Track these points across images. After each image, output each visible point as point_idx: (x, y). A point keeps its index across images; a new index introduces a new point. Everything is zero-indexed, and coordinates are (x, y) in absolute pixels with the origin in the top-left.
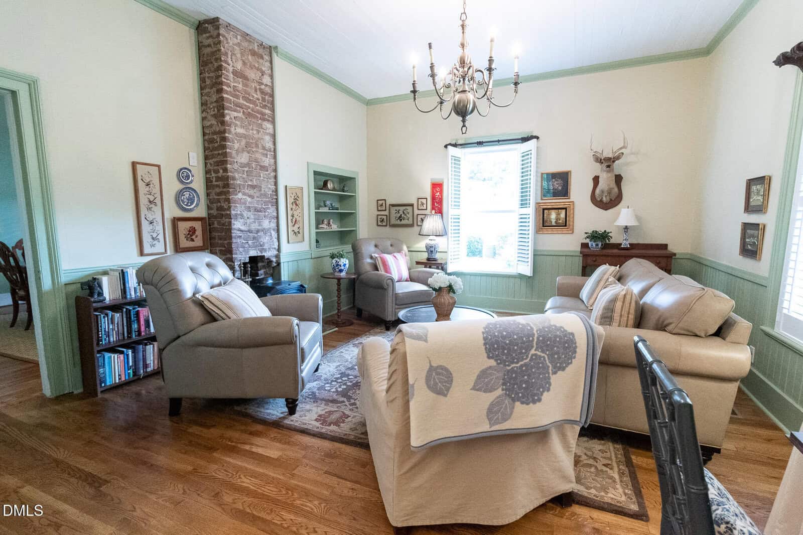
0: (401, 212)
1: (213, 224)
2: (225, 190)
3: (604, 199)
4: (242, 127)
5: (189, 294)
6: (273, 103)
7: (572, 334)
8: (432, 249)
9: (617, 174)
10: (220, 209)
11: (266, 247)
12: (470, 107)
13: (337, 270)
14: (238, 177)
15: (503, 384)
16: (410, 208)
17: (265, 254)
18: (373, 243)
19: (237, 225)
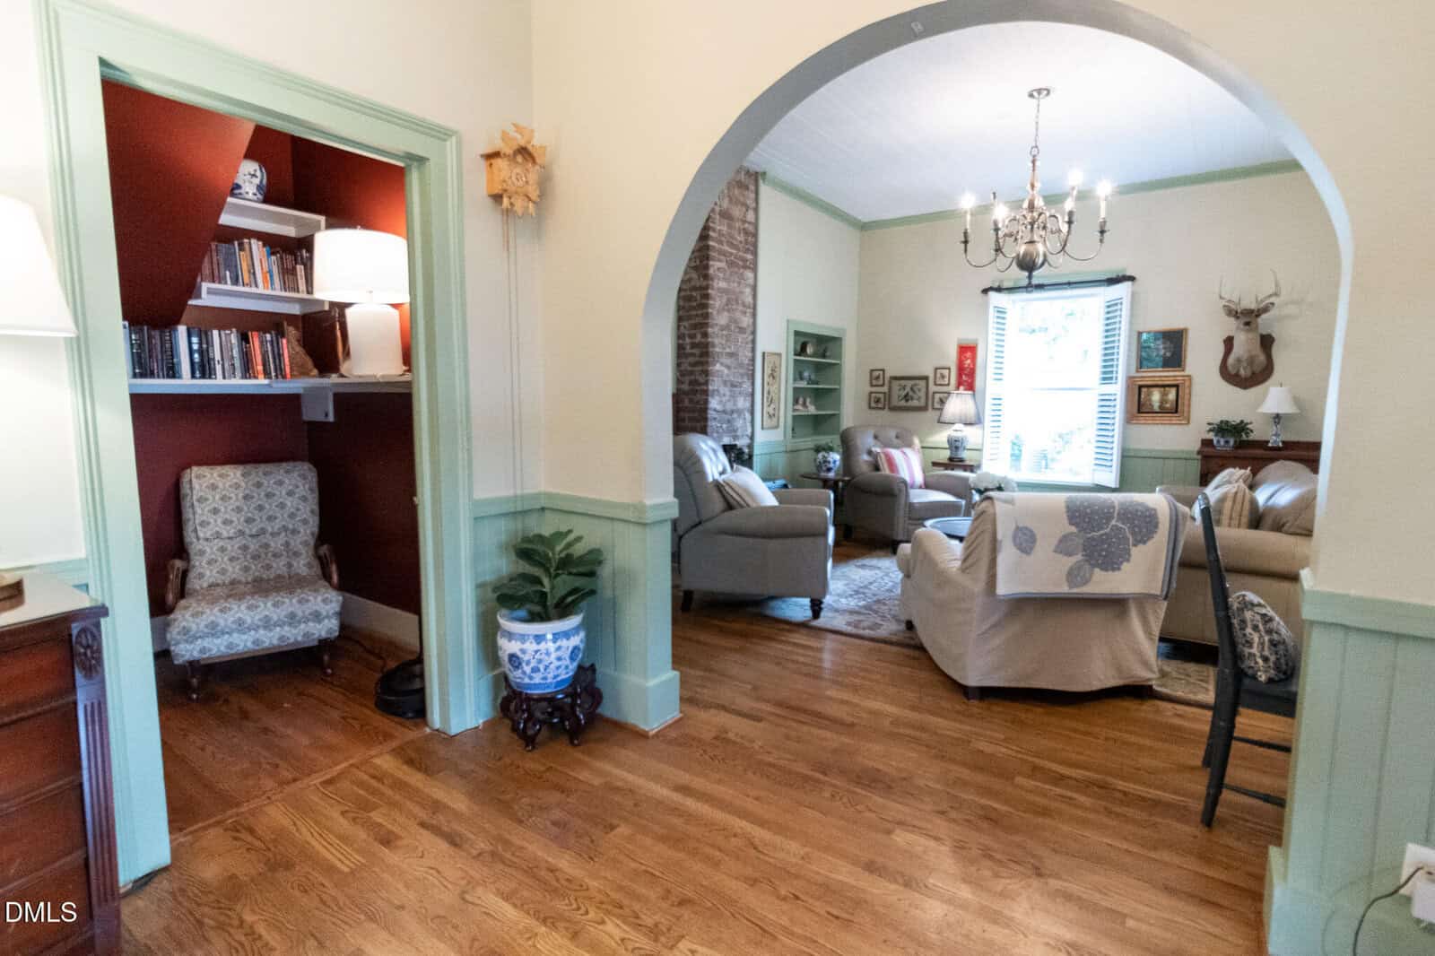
0: (908, 389)
1: (682, 401)
2: (702, 359)
3: (1242, 372)
4: (725, 279)
5: (710, 479)
6: (755, 245)
7: (1155, 510)
8: (958, 444)
9: (1264, 333)
10: (694, 383)
11: (739, 433)
12: (1040, 260)
13: (824, 468)
14: (718, 342)
15: (1084, 550)
16: (922, 383)
17: (737, 443)
18: (871, 432)
19: (714, 403)
